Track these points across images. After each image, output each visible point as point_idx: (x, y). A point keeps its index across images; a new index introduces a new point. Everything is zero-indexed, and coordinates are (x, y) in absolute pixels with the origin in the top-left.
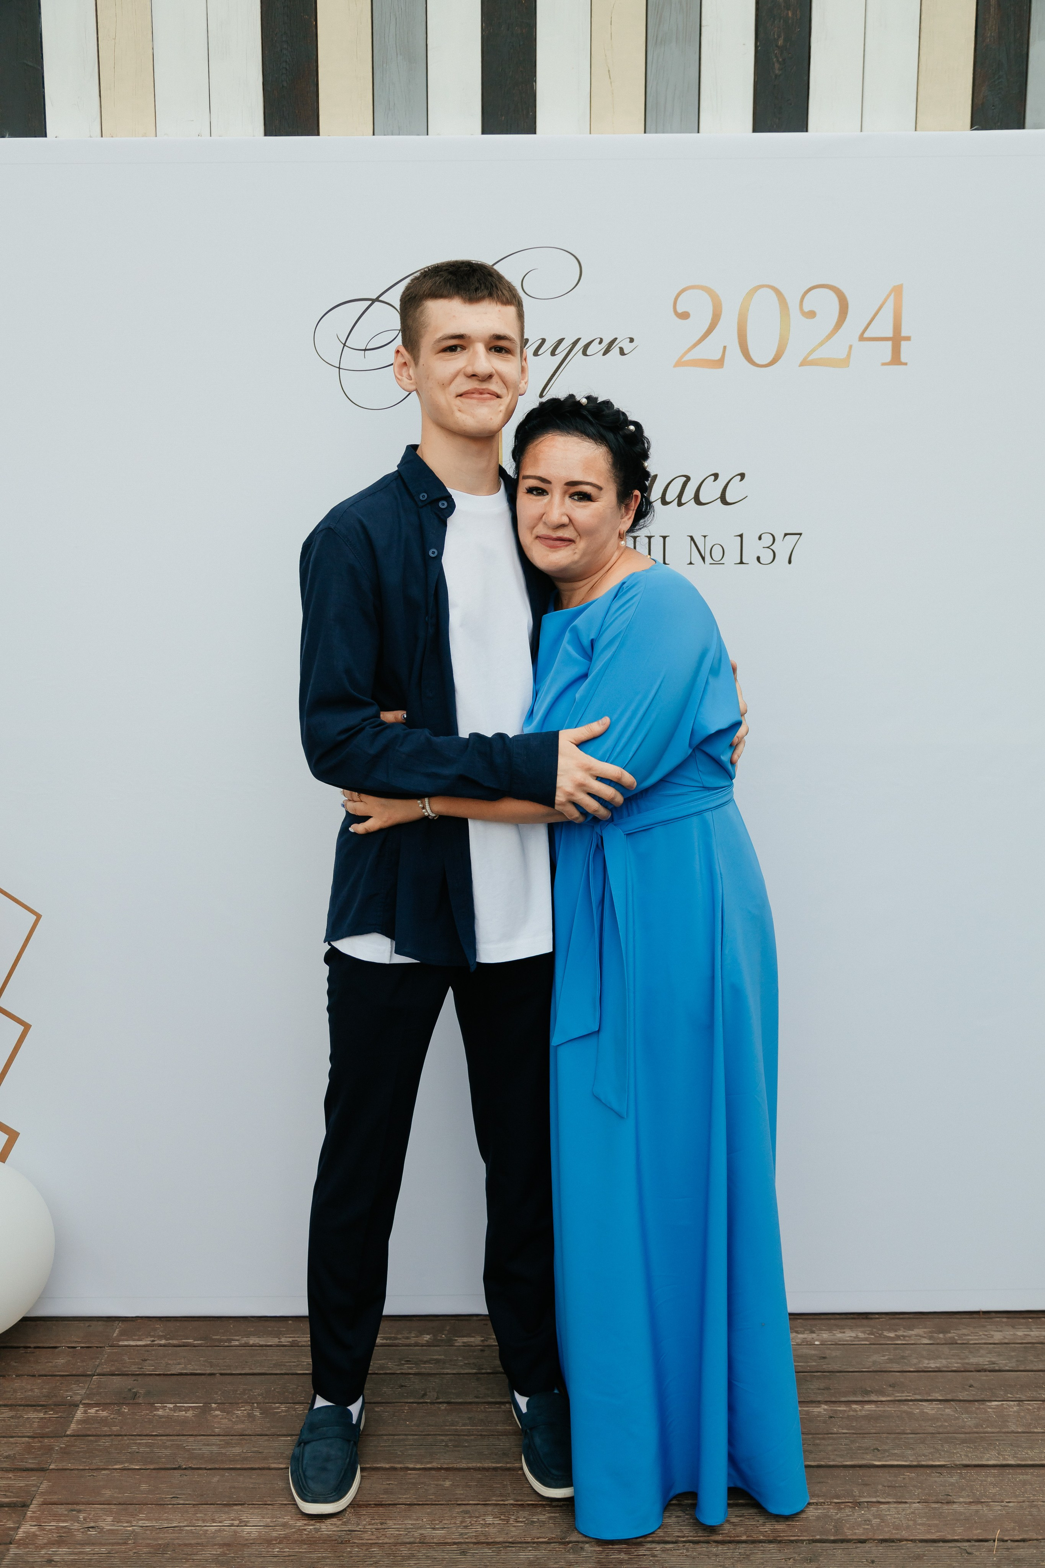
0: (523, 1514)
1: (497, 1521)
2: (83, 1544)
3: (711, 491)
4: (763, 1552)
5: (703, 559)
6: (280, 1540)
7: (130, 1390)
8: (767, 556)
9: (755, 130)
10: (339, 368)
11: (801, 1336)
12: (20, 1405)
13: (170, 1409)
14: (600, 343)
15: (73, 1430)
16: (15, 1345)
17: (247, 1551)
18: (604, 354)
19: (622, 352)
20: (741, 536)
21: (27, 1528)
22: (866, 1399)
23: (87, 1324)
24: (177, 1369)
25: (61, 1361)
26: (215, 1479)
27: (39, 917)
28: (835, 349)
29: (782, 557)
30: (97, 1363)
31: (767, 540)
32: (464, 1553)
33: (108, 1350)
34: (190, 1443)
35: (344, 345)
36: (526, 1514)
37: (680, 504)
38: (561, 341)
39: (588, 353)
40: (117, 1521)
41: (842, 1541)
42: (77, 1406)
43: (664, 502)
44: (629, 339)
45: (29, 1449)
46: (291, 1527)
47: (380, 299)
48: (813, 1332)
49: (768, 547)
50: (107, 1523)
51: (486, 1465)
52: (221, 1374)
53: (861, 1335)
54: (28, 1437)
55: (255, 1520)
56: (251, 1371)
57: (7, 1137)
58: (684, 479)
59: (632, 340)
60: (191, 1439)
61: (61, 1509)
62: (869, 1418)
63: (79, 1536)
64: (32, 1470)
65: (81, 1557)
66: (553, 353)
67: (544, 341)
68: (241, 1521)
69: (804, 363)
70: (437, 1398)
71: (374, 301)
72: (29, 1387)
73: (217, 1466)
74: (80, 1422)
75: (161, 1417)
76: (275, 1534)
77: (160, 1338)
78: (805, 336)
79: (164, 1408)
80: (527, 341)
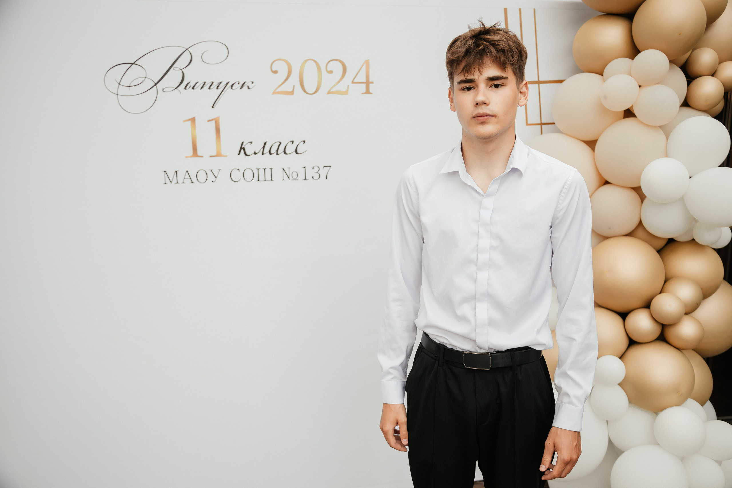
3: (291, 149)
5: (289, 178)
8: (316, 176)
10: (117, 95)
14: (239, 83)
18: (241, 88)
19: (248, 88)
20: (305, 168)
28: (342, 87)
29: (323, 176)
31: (316, 169)
35: (119, 84)
37: (277, 154)
38: (220, 83)
39: (234, 87)
43: (270, 154)
44: (252, 82)
47: (136, 63)
49: (317, 172)
58: (279, 143)
59: (253, 83)
66: (217, 88)
67: (213, 83)
69: (329, 93)
71: (132, 64)
78: (328, 81)
80: (205, 83)
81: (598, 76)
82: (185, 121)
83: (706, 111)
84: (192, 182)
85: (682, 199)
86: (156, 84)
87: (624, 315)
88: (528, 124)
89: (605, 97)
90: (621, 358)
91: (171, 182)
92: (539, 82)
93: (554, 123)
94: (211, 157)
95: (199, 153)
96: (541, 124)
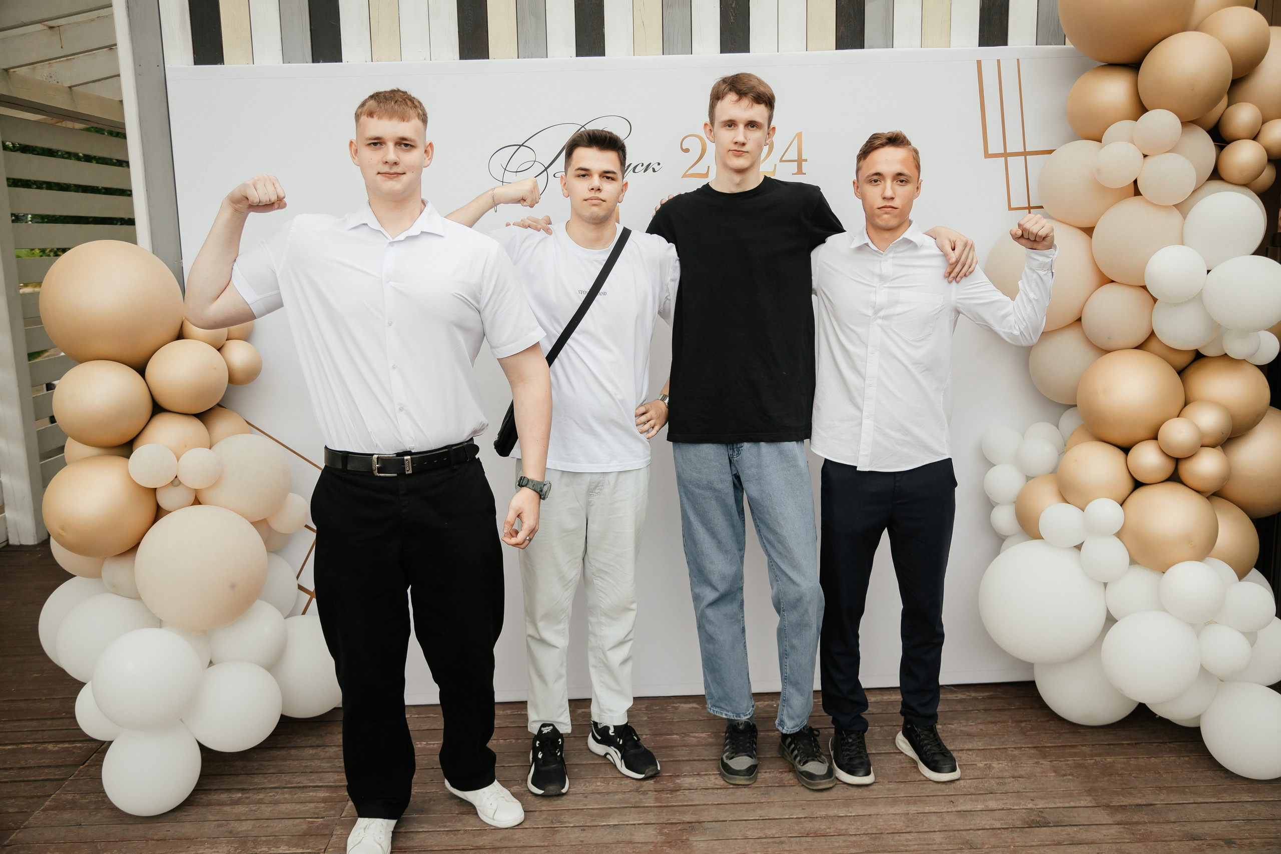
0: (616, 781)
1: (602, 784)
4: (741, 792)
9: (721, 53)
10: (503, 182)
11: (766, 703)
14: (642, 166)
18: (644, 172)
19: (654, 171)
32: (586, 797)
35: (505, 170)
36: (618, 781)
39: (636, 170)
41: (782, 786)
44: (657, 164)
47: (524, 145)
48: (772, 701)
51: (596, 762)
59: (659, 164)
71: (520, 146)
79: (421, 744)
81: (1095, 144)
83: (1246, 185)
85: (1198, 298)
86: (546, 169)
87: (1126, 449)
88: (1010, 209)
89: (1098, 170)
90: (1121, 505)
92: (1025, 154)
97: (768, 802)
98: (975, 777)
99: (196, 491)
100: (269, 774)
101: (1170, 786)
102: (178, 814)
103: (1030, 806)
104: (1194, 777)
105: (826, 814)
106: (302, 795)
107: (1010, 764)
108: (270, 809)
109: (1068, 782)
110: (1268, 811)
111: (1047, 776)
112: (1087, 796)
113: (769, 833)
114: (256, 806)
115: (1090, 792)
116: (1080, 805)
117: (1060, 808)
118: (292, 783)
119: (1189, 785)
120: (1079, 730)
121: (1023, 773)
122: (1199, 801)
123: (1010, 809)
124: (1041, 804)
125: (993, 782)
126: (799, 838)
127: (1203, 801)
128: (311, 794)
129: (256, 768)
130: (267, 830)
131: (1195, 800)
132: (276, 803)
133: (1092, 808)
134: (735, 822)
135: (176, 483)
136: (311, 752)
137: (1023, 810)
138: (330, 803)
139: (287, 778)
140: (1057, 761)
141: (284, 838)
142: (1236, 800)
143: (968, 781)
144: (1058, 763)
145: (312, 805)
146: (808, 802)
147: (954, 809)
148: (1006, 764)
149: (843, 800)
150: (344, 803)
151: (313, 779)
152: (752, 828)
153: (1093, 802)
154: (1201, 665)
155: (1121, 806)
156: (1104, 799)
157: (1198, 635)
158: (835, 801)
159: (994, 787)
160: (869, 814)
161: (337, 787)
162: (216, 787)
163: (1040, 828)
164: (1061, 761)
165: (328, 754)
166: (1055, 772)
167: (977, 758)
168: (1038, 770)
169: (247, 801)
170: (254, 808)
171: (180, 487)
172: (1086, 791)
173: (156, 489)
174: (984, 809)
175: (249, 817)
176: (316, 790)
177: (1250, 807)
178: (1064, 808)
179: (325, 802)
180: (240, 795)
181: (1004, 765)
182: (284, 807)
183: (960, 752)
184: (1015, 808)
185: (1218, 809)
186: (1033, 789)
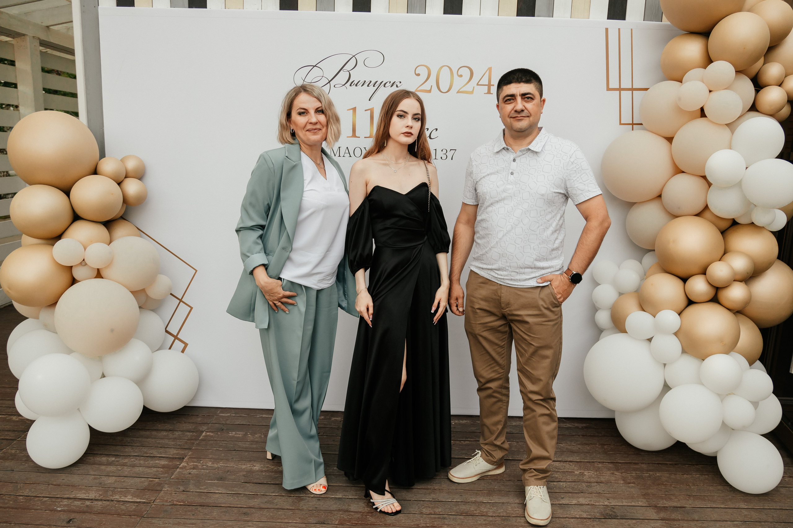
2: (201, 469)
6: (265, 471)
7: (221, 428)
8: (444, 157)
9: (444, 14)
12: (184, 431)
13: (234, 434)
14: (390, 83)
15: (202, 438)
16: (185, 414)
17: (254, 474)
18: (392, 86)
19: (397, 86)
20: (436, 150)
21: (183, 464)
22: (466, 440)
23: (209, 409)
24: (238, 423)
25: (199, 419)
26: (246, 454)
27: (196, 271)
28: (469, 88)
29: (449, 157)
30: (211, 420)
31: (444, 151)
33: (215, 417)
34: (240, 444)
35: (304, 81)
38: (376, 82)
39: (386, 86)
40: (213, 463)
42: (203, 432)
45: (186, 443)
46: (269, 468)
47: (317, 66)
49: (445, 154)
50: (210, 464)
52: (252, 425)
53: (468, 422)
54: (186, 440)
55: (258, 465)
56: (262, 424)
57: (184, 345)
59: (400, 82)
60: (240, 442)
61: (195, 460)
62: (466, 445)
63: (200, 467)
64: (187, 449)
65: (200, 473)
66: (374, 86)
67: (371, 82)
68: (253, 465)
69: (458, 92)
70: (323, 434)
71: (314, 66)
72: (188, 426)
73: (247, 450)
74: (203, 436)
75: (230, 436)
76: (264, 469)
77: (233, 414)
78: (458, 83)
79: (232, 433)
80: (365, 81)
81: (677, 84)
82: (348, 110)
83: (772, 115)
84: (350, 156)
85: (739, 185)
86: (329, 82)
87: (684, 280)
88: (621, 124)
89: (680, 99)
90: (679, 315)
91: (335, 156)
92: (632, 89)
93: (641, 124)
94: (365, 137)
95: (357, 135)
96: (633, 124)
97: (439, 489)
98: (573, 481)
99: (98, 269)
100: (135, 446)
101: (696, 495)
102: (73, 469)
103: (606, 503)
104: (711, 489)
105: (475, 500)
106: (151, 462)
107: (595, 473)
108: (129, 470)
109: (631, 488)
110: (756, 516)
111: (618, 483)
112: (642, 498)
113: (437, 510)
114: (121, 467)
115: (645, 495)
116: (638, 505)
117: (625, 506)
118: (147, 454)
119: (708, 495)
120: (640, 453)
121: (603, 480)
122: (713, 507)
123: (593, 505)
124: (613, 503)
125: (584, 485)
126: (456, 516)
127: (716, 506)
128: (157, 462)
129: (129, 442)
130: (123, 484)
131: (711, 506)
132: (134, 466)
133: (645, 508)
134: (416, 502)
135: (83, 264)
136: (165, 433)
137: (602, 506)
138: (166, 469)
139: (145, 450)
140: (625, 473)
141: (131, 491)
142: (736, 507)
143: (568, 483)
144: (626, 475)
145: (155, 469)
146: (465, 491)
147: (557, 503)
148: (593, 473)
149: (487, 491)
150: (175, 469)
151: (161, 452)
152: (426, 506)
153: (647, 503)
154: (723, 422)
155: (664, 507)
156: (654, 501)
157: (722, 401)
158: (482, 491)
159: (584, 489)
160: (502, 502)
161: (173, 458)
162: (101, 453)
163: (611, 520)
164: (627, 473)
165: (174, 436)
166: (624, 480)
167: (575, 468)
168: (613, 478)
169: (117, 463)
170: (120, 469)
171: (86, 266)
172: (642, 495)
173: (72, 267)
174: (577, 504)
175: (115, 474)
176: (161, 459)
177: (745, 512)
178: (627, 506)
179: (164, 468)
180: (114, 459)
181: (591, 474)
182: (138, 469)
183: (565, 463)
184: (596, 504)
185: (725, 512)
186: (608, 492)
